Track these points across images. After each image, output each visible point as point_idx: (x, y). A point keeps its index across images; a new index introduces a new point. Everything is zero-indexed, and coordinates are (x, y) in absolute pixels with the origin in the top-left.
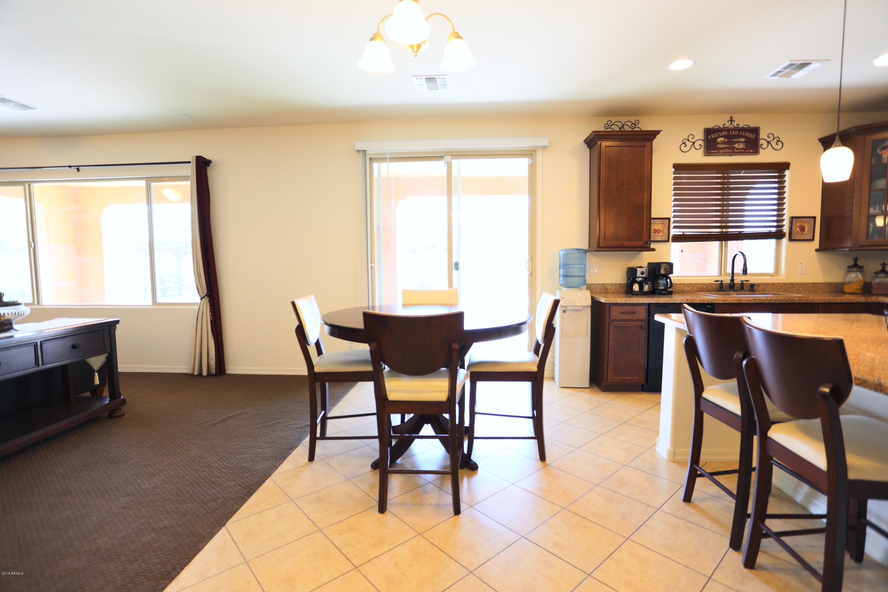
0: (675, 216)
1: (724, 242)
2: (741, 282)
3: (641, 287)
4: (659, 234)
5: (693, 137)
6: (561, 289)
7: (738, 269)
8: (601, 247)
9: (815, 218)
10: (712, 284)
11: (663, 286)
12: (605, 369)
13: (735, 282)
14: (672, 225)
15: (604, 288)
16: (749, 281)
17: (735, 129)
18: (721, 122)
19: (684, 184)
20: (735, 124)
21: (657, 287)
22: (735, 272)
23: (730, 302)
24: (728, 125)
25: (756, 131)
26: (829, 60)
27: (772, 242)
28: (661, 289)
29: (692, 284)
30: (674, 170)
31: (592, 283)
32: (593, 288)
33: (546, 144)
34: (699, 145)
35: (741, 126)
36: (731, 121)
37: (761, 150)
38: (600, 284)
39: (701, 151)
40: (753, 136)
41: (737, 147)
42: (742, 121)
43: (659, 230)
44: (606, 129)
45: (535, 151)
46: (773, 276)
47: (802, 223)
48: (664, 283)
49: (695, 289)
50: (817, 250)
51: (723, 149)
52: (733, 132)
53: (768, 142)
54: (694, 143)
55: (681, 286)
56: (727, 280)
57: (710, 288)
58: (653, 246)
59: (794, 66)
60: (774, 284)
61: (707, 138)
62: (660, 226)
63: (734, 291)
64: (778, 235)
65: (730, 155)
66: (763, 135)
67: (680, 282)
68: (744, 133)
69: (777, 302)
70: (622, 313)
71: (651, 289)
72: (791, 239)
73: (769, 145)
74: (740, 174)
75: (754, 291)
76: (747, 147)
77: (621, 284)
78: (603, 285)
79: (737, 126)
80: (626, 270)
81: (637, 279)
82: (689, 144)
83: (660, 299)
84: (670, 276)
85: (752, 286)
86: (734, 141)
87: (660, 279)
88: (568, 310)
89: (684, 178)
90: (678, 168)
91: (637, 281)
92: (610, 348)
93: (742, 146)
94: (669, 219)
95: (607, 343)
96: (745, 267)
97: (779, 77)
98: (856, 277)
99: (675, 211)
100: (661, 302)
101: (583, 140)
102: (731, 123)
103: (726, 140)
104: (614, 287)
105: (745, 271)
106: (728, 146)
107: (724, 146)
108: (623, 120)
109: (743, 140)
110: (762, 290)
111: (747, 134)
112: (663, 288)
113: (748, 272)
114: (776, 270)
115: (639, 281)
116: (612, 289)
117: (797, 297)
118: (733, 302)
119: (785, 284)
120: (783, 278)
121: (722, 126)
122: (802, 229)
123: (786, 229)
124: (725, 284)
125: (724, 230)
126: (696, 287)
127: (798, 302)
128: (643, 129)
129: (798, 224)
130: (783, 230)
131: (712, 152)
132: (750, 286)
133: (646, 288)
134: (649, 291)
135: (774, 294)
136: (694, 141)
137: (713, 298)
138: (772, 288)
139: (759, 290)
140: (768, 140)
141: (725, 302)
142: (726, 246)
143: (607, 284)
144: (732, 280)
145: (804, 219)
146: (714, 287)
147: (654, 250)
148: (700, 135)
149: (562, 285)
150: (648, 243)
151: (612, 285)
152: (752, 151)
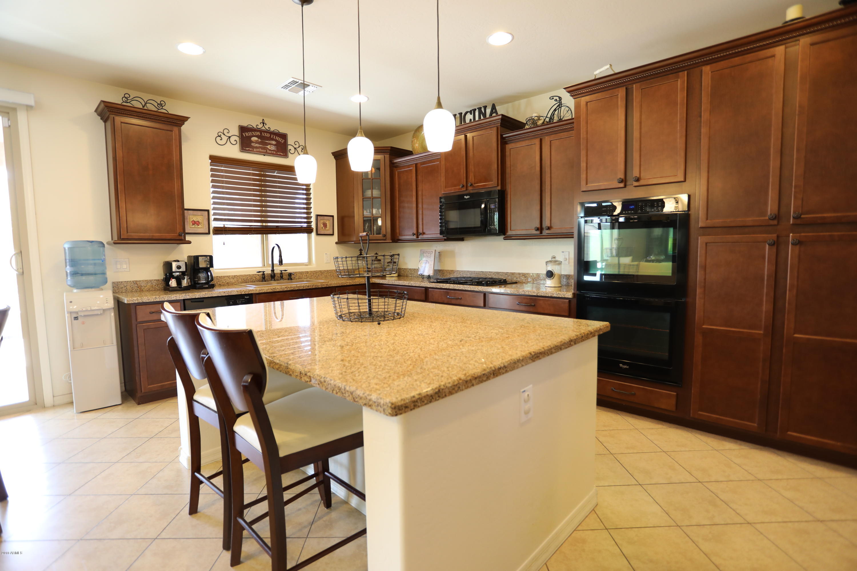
0: (214, 209)
1: (264, 235)
2: (280, 272)
3: (179, 283)
4: (198, 226)
5: (228, 132)
6: (72, 291)
7: (276, 261)
8: (123, 239)
9: (333, 216)
10: (256, 274)
11: (204, 280)
12: (137, 378)
13: (275, 272)
14: (212, 218)
15: (136, 285)
16: (287, 271)
17: (267, 132)
18: (254, 122)
19: (222, 176)
20: (267, 127)
21: (198, 281)
22: (274, 263)
23: (266, 291)
24: (260, 126)
25: (284, 136)
26: (321, 87)
27: (305, 236)
28: (202, 283)
29: (236, 276)
30: (210, 161)
31: (121, 281)
32: (121, 286)
33: (32, 103)
34: (235, 140)
35: (272, 130)
36: (263, 123)
37: (289, 154)
38: (130, 281)
39: (237, 147)
40: (282, 140)
41: (270, 149)
42: (273, 126)
43: (198, 221)
44: (124, 102)
45: (14, 110)
46: (307, 266)
47: (325, 221)
48: (205, 277)
49: (240, 280)
50: (336, 243)
51: (256, 148)
52: (265, 133)
53: (295, 148)
54: (230, 137)
55: (226, 278)
56: (268, 270)
57: (254, 278)
58: (188, 238)
59: (297, 84)
60: (307, 272)
61: (242, 135)
62: (198, 218)
63: (275, 280)
64: (308, 230)
65: (264, 155)
66: (291, 141)
67: (225, 275)
68: (275, 136)
69: (304, 288)
70: (151, 313)
71: (190, 284)
72: (317, 234)
73: (296, 150)
74: (274, 173)
75: (291, 279)
76: (278, 150)
77: (158, 280)
78: (135, 282)
79: (269, 129)
80: (162, 265)
81: (174, 274)
82: (225, 138)
83: (196, 293)
84: (211, 269)
85: (290, 275)
86: (267, 142)
87: (200, 273)
88: (81, 316)
89: (222, 171)
90: (215, 160)
91: (175, 276)
92: (140, 354)
93: (273, 148)
94: (208, 211)
95: (136, 349)
96: (280, 259)
97: (289, 90)
98: (362, 264)
99: (214, 203)
100: (197, 297)
101: (94, 110)
102: (263, 125)
103: (260, 140)
104: (149, 284)
105: (281, 262)
106: (261, 146)
107: (258, 146)
108: (146, 97)
109: (274, 142)
110: (299, 279)
111: (277, 138)
112: (205, 282)
113: (283, 262)
114: (309, 261)
115: (176, 276)
116: (148, 286)
117: (321, 282)
118: (268, 291)
119: (316, 272)
120: (314, 267)
121: (255, 127)
122: (325, 225)
123: (313, 225)
124: (267, 274)
125: (264, 224)
126: (241, 279)
127: (320, 287)
128: (170, 112)
129: (322, 221)
130: (311, 225)
131: (247, 149)
132: (289, 275)
133: (185, 282)
134: (189, 286)
135: (307, 281)
136: (230, 136)
137: (251, 288)
138: (307, 276)
139: (296, 278)
140: (295, 146)
141: (261, 292)
142: (267, 239)
143: (140, 281)
144: (273, 270)
145: (326, 217)
146: (258, 277)
147: (189, 242)
148: (235, 131)
149: (70, 286)
150: (182, 235)
151: (147, 281)
152: (282, 154)
